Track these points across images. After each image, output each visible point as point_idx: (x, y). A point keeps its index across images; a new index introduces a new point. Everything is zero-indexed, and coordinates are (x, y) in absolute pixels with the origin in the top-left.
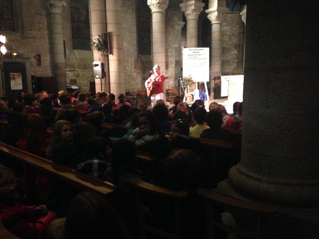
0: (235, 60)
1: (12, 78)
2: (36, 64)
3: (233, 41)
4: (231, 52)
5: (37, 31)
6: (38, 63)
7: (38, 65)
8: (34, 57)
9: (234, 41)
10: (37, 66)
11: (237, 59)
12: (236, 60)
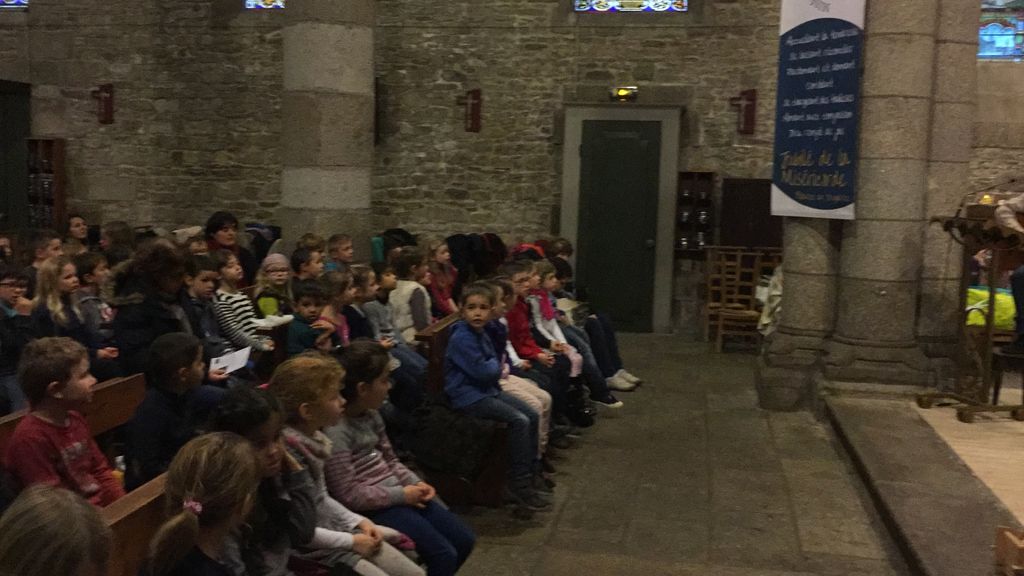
6: (742, 126)
7: (739, 132)
8: (732, 99)
10: (737, 138)
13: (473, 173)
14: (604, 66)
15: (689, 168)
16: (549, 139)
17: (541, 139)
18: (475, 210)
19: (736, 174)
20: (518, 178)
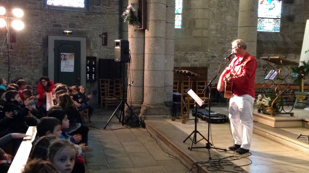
1: (63, 59)
2: (101, 44)
5: (106, 5)
6: (104, 44)
7: (103, 45)
8: (100, 35)
10: (102, 47)
13: (14, 56)
14: (59, 23)
15: (89, 55)
16: (41, 46)
17: (38, 45)
18: (15, 69)
19: (103, 58)
20: (31, 58)
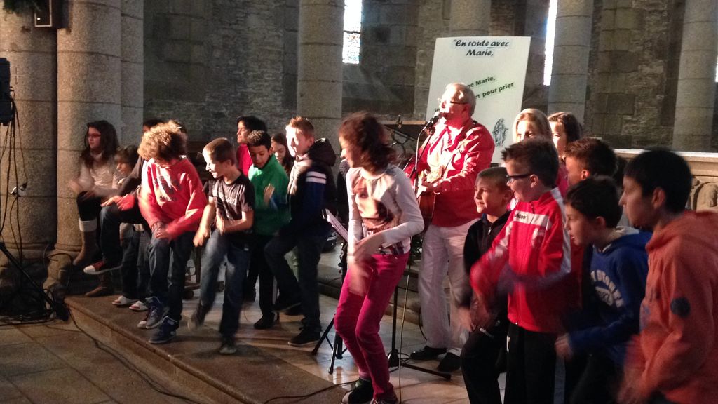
0: (654, 97)
3: (649, 32)
4: (641, 70)
9: (653, 30)
11: (662, 94)
12: (658, 97)
